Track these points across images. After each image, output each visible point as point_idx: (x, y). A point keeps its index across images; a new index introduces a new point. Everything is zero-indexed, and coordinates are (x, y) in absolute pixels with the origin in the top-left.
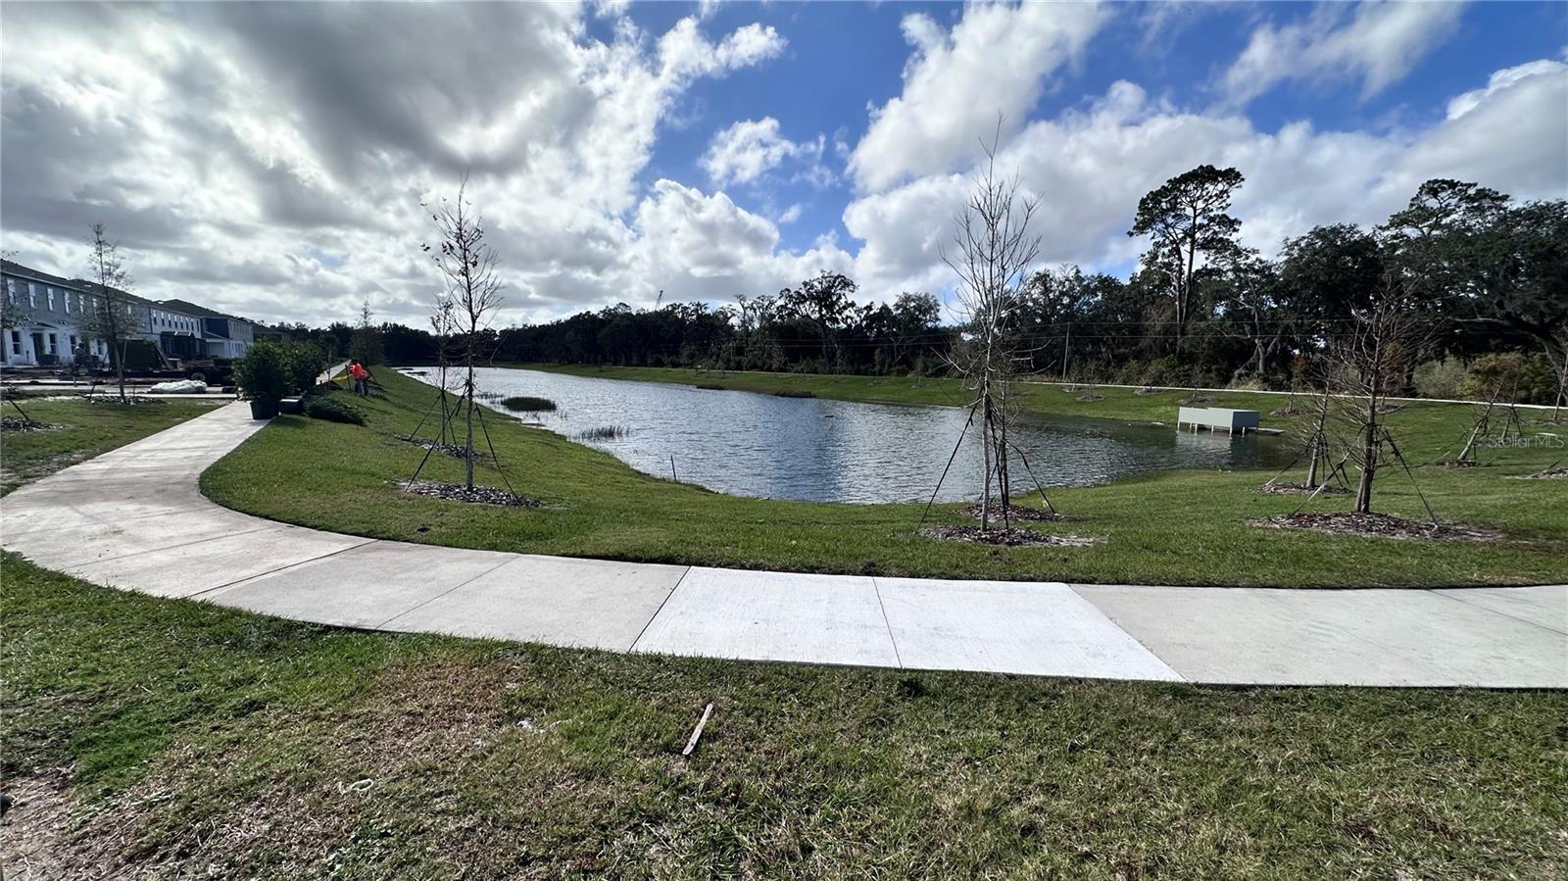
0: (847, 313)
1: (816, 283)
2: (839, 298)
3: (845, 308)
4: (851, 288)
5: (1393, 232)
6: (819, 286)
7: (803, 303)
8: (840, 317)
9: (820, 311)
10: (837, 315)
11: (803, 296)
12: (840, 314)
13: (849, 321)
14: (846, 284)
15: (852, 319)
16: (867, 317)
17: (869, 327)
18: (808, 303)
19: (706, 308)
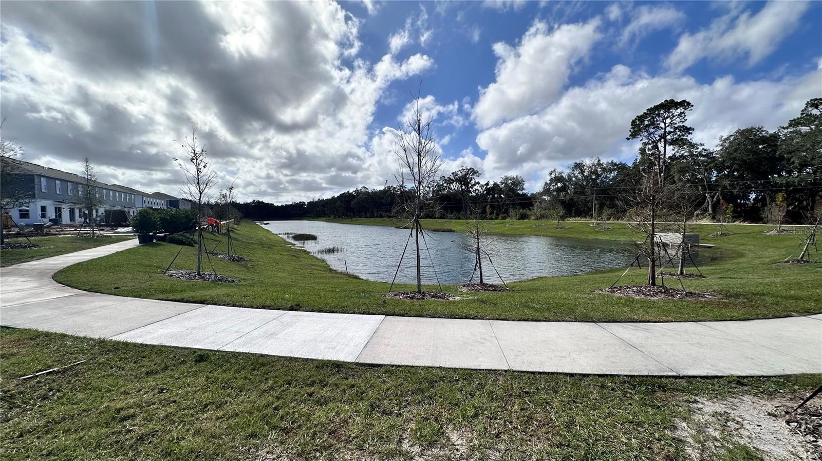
0: (475, 187)
1: (459, 173)
2: (471, 180)
3: (474, 185)
4: (477, 174)
5: (791, 129)
6: (461, 174)
7: (452, 183)
8: (472, 190)
9: (461, 187)
10: (470, 189)
11: (452, 180)
12: (472, 188)
13: (477, 191)
14: (475, 172)
15: (478, 190)
16: (486, 189)
17: (488, 194)
18: (455, 183)
19: (405, 188)
